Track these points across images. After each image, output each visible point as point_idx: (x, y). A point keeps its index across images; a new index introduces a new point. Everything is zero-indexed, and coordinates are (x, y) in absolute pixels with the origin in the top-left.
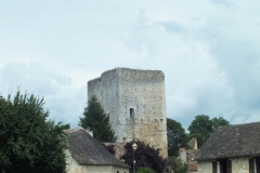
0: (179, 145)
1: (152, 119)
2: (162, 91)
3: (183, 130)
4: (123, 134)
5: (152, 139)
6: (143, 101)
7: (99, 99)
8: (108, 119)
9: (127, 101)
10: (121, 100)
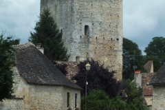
0: (135, 67)
1: (108, 38)
2: (119, 9)
3: (139, 52)
4: (76, 52)
5: (106, 59)
6: (99, 18)
7: (53, 13)
8: (60, 35)
9: (82, 18)
10: (76, 16)
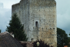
0: (64, 44)
1: (49, 28)
2: (54, 12)
3: (66, 35)
4: (31, 36)
5: (48, 40)
6: (43, 17)
7: (18, 15)
8: (23, 27)
9: (34, 17)
10: (31, 17)
